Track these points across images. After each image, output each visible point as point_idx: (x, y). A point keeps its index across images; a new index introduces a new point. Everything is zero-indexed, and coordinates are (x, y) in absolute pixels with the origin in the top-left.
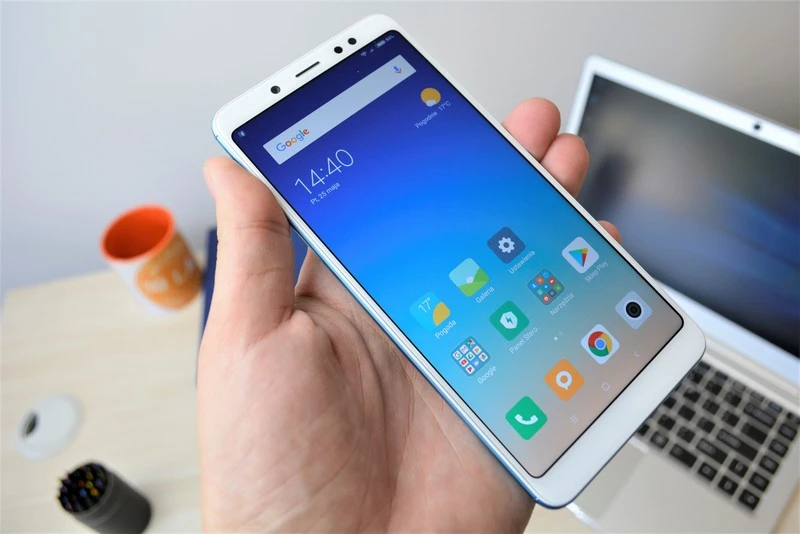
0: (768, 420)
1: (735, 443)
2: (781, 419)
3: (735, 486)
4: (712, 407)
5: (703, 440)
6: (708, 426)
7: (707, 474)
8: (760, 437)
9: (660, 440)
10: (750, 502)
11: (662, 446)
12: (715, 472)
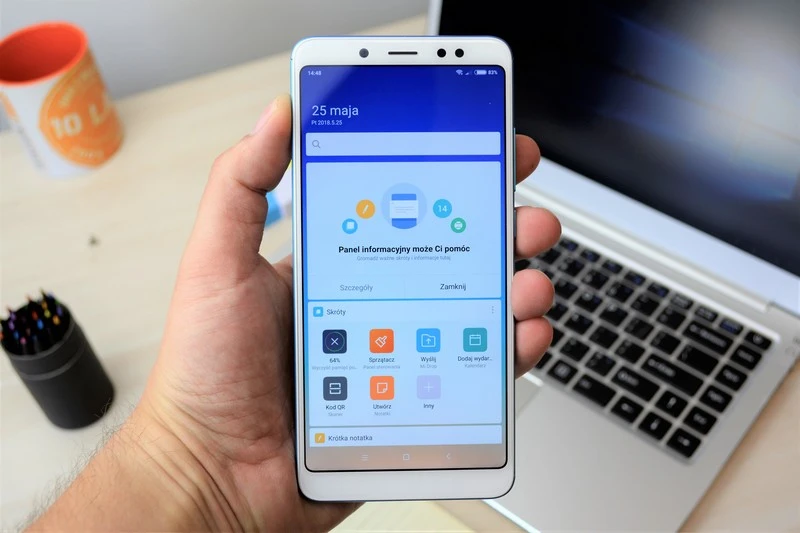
0: (720, 343)
1: (670, 372)
2: (739, 340)
3: (665, 426)
4: (640, 329)
5: (624, 369)
6: (633, 353)
7: (626, 413)
8: (707, 365)
9: (562, 371)
10: (685, 446)
11: (565, 380)
12: (638, 409)
